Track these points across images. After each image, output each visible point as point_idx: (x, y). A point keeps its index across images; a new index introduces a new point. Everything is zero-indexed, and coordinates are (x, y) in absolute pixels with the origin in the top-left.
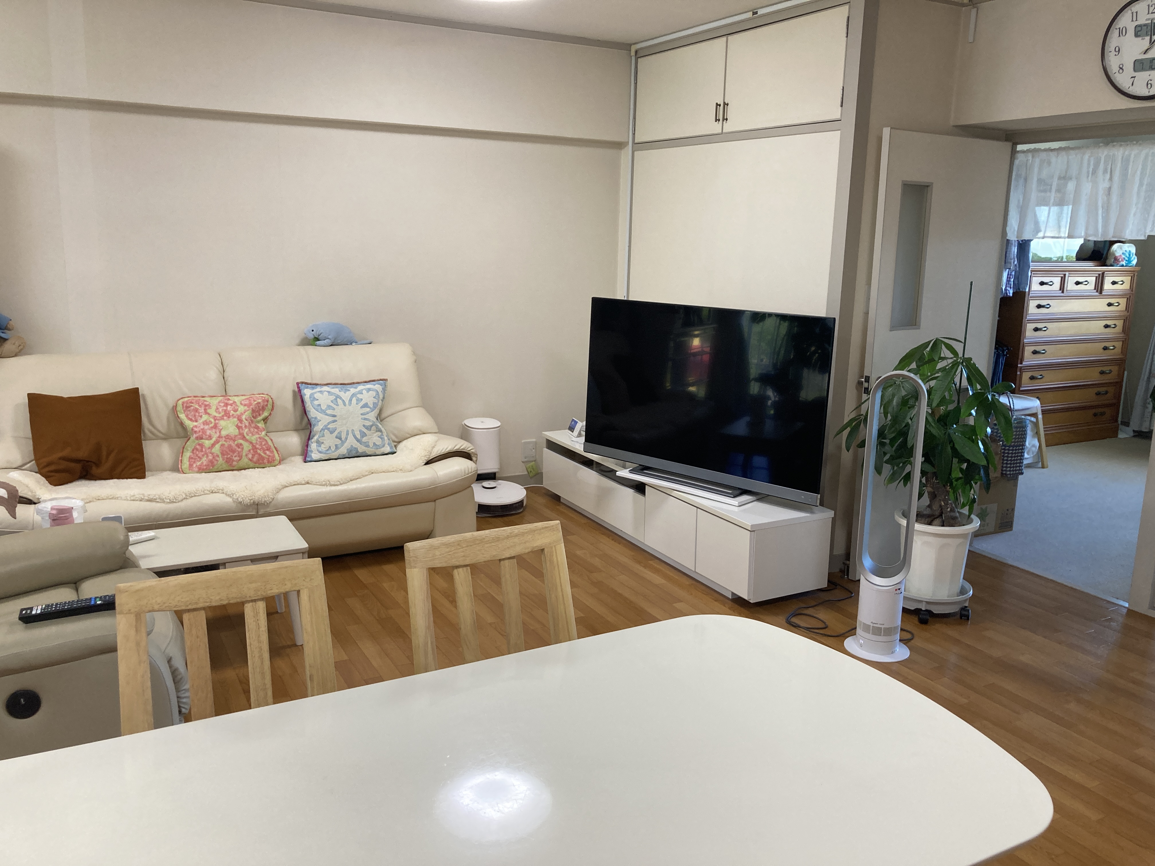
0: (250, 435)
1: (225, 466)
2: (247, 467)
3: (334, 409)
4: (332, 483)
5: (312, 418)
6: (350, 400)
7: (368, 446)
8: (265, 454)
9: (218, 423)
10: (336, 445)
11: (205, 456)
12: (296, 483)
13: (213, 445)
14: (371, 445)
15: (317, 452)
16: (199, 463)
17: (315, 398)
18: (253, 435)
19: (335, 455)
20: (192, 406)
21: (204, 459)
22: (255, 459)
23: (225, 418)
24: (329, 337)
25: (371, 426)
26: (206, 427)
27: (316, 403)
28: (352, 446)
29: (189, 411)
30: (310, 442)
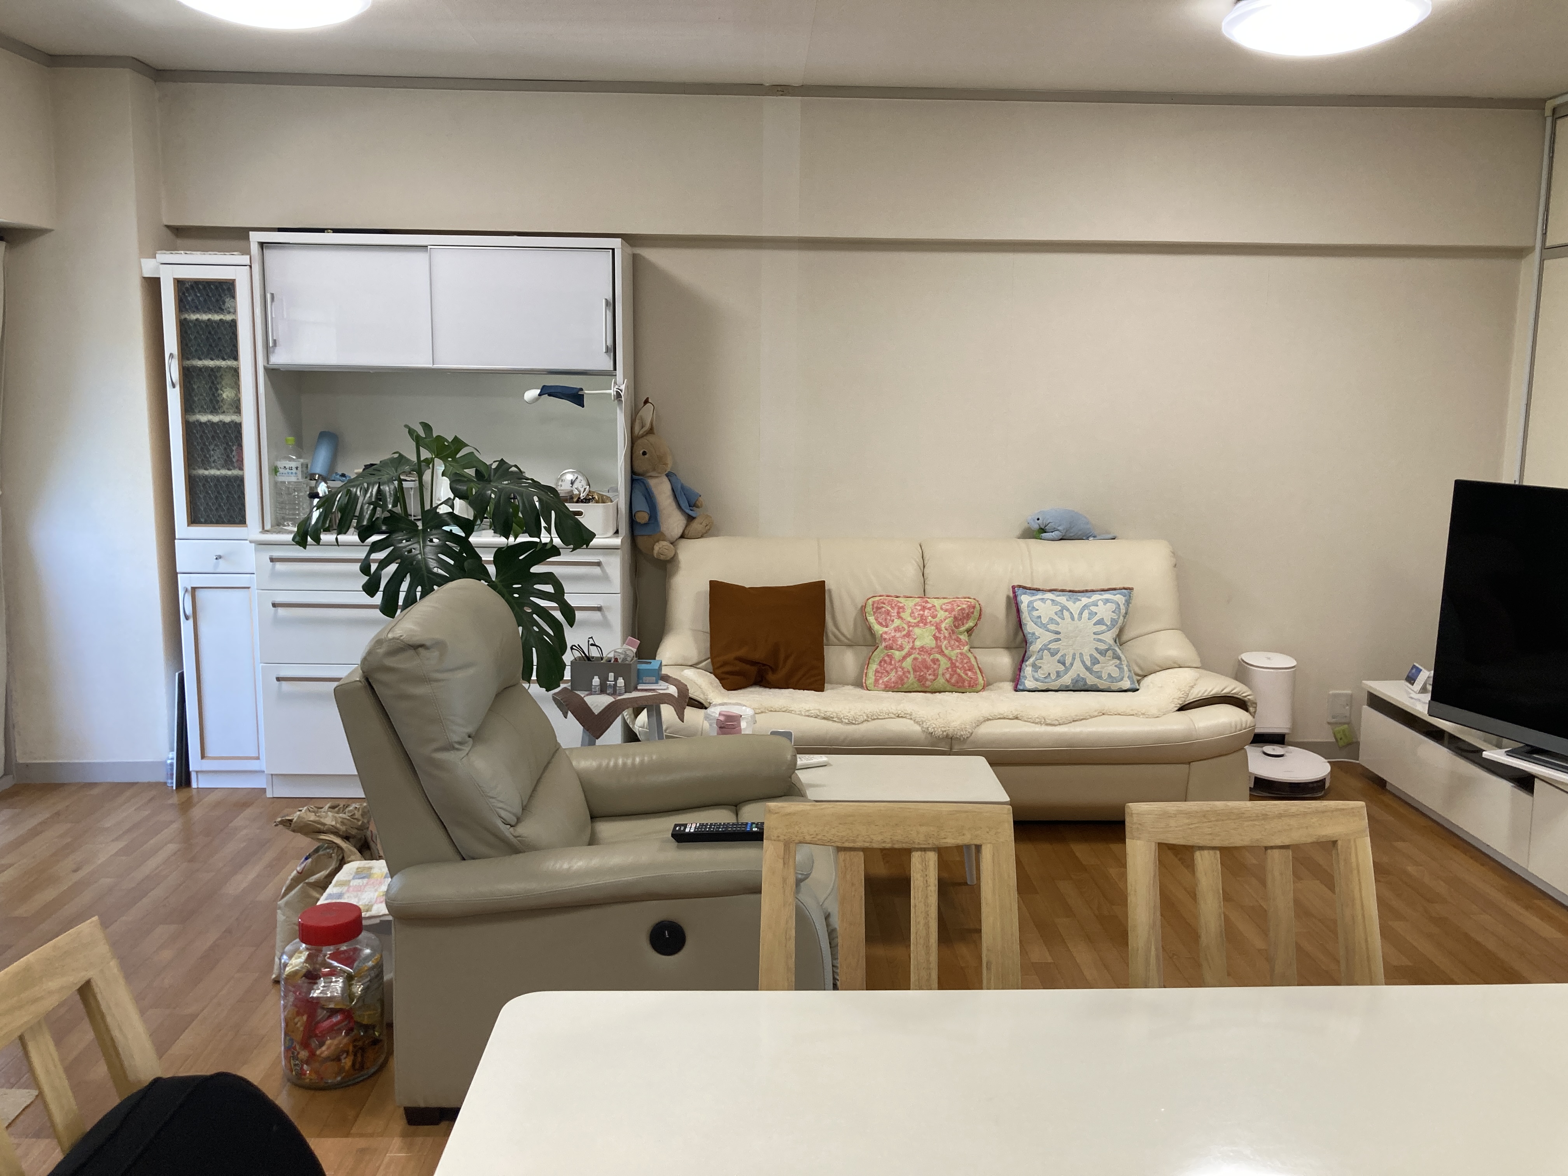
0: (950, 649)
1: (916, 686)
2: (942, 690)
3: (1058, 624)
4: (1048, 722)
5: (1029, 633)
6: (1081, 613)
7: (1100, 677)
8: (967, 674)
9: (912, 631)
10: (1058, 672)
11: (894, 670)
12: (1002, 716)
13: (904, 658)
14: (1105, 676)
15: (1032, 679)
16: (886, 679)
17: (1034, 607)
18: (953, 649)
19: (1057, 684)
20: (883, 607)
21: (893, 674)
22: (953, 681)
23: (921, 625)
24: (1059, 528)
25: (1107, 650)
26: (898, 635)
27: (1035, 613)
28: (1078, 675)
29: (880, 613)
30: (1024, 665)
